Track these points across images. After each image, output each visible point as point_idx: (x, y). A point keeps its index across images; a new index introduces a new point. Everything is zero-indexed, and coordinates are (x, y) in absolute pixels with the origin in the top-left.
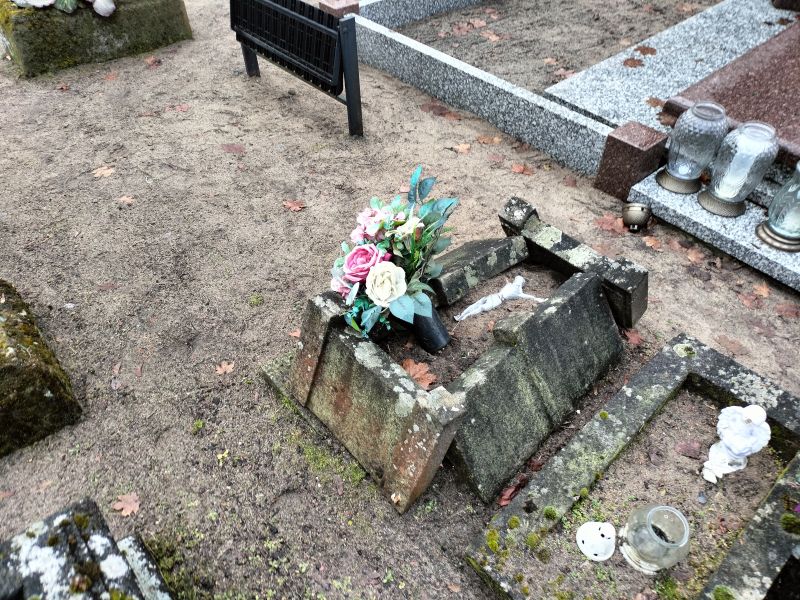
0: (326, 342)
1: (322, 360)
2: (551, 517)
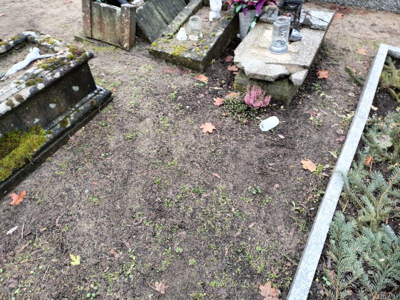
0: (91, 7)
1: (91, 15)
2: (169, 35)
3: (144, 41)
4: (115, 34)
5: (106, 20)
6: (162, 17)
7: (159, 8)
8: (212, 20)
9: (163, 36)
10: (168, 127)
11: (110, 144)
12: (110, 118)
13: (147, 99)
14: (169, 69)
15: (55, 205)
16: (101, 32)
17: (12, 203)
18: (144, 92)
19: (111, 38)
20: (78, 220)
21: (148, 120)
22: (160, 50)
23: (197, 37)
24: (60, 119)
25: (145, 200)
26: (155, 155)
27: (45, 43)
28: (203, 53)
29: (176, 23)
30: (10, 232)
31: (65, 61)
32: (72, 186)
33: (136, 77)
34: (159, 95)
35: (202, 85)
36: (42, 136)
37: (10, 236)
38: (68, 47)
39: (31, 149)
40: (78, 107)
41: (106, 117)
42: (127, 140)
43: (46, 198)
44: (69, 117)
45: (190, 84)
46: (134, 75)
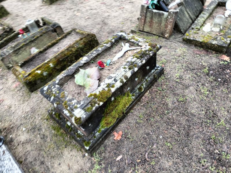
0: (146, 12)
1: (146, 17)
2: (197, 28)
3: (177, 32)
4: (160, 28)
5: (155, 20)
6: (189, 15)
7: (188, 10)
8: (228, 16)
9: (193, 29)
10: (208, 94)
11: (168, 104)
12: (164, 85)
13: (187, 72)
14: (198, 51)
15: (142, 144)
16: (150, 27)
17: (115, 139)
18: (184, 68)
19: (156, 31)
20: (160, 158)
21: (191, 88)
22: (192, 39)
23: (219, 29)
24: (138, 87)
25: (207, 150)
26: (204, 116)
27: (132, 40)
28: (227, 41)
29: (200, 20)
30: (119, 158)
31: (147, 52)
32: (150, 132)
33: (176, 57)
34: (195, 69)
35: (226, 63)
36: (130, 98)
37: (119, 162)
38: (147, 42)
39: (125, 106)
40: (147, 79)
41: (162, 84)
42: (180, 102)
43: (135, 138)
44: (142, 85)
45: (216, 62)
46: (173, 55)
